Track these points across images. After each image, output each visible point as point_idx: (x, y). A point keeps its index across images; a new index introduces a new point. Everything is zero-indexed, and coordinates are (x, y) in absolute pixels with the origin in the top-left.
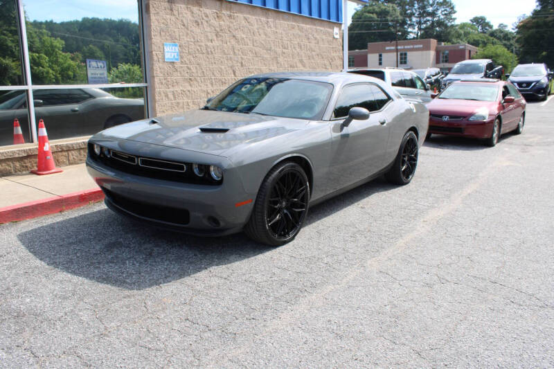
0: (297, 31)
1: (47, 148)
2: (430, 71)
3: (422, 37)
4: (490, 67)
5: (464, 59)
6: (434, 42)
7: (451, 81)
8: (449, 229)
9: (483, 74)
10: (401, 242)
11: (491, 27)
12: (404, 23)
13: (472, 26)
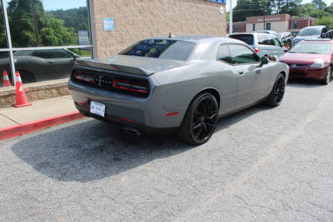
0: (195, 9)
1: (21, 89)
2: (285, 34)
3: (281, 13)
4: (324, 30)
5: (307, 26)
6: (288, 16)
7: (298, 41)
8: (293, 154)
9: (319, 36)
10: (255, 166)
11: (325, 5)
12: (269, 4)
13: (312, 5)
